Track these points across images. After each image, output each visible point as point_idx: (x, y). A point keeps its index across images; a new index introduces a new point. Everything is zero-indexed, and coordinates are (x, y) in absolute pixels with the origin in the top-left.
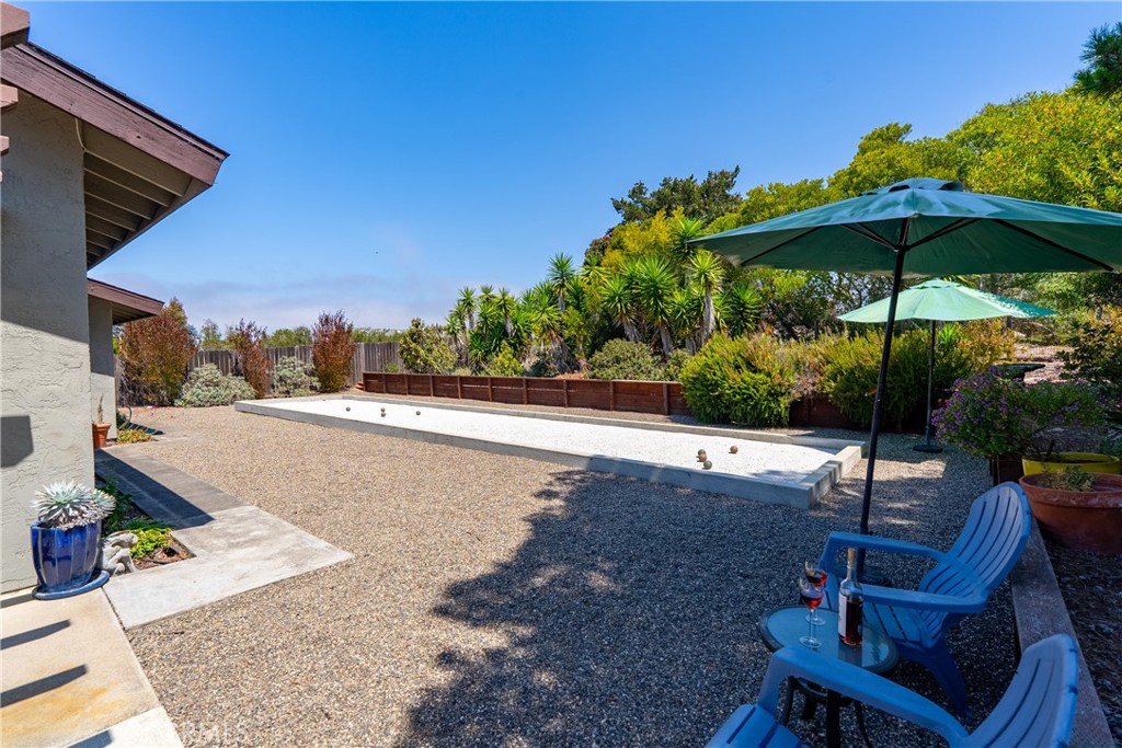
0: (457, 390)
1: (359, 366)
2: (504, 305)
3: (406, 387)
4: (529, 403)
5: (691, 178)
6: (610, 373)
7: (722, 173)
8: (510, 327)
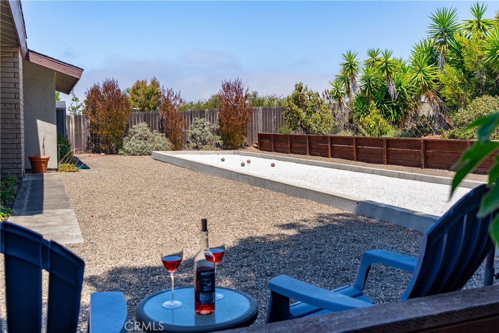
0: (328, 149)
1: (257, 128)
2: (386, 67)
3: (289, 146)
4: (388, 163)
8: (392, 90)
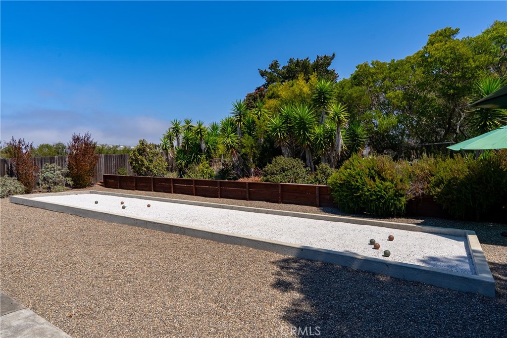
0: (171, 188)
1: (100, 170)
2: (200, 132)
3: (134, 185)
4: (221, 197)
5: (307, 59)
6: (278, 179)
7: (325, 57)
8: (203, 146)
